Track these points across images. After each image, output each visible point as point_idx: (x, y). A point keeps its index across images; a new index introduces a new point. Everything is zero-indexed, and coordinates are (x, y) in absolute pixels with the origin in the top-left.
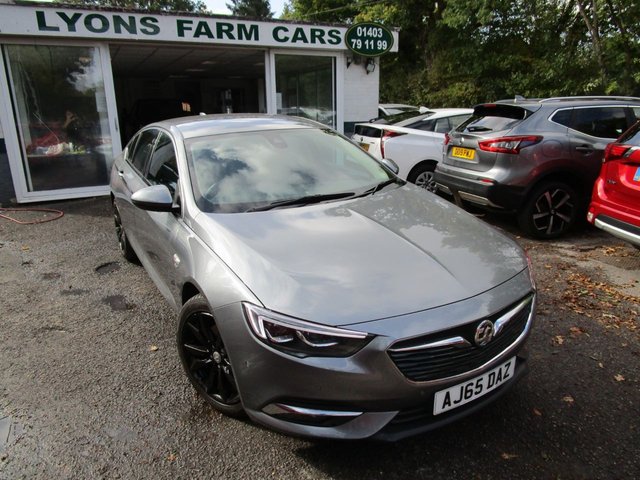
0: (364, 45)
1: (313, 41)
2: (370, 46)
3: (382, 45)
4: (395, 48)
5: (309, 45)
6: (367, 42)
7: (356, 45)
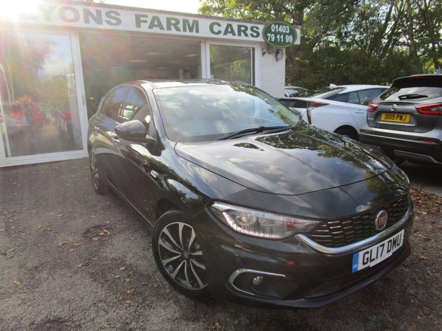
0: (276, 39)
1: (239, 35)
2: (280, 39)
3: (289, 39)
4: (298, 42)
5: (237, 37)
6: (278, 36)
7: (271, 38)
